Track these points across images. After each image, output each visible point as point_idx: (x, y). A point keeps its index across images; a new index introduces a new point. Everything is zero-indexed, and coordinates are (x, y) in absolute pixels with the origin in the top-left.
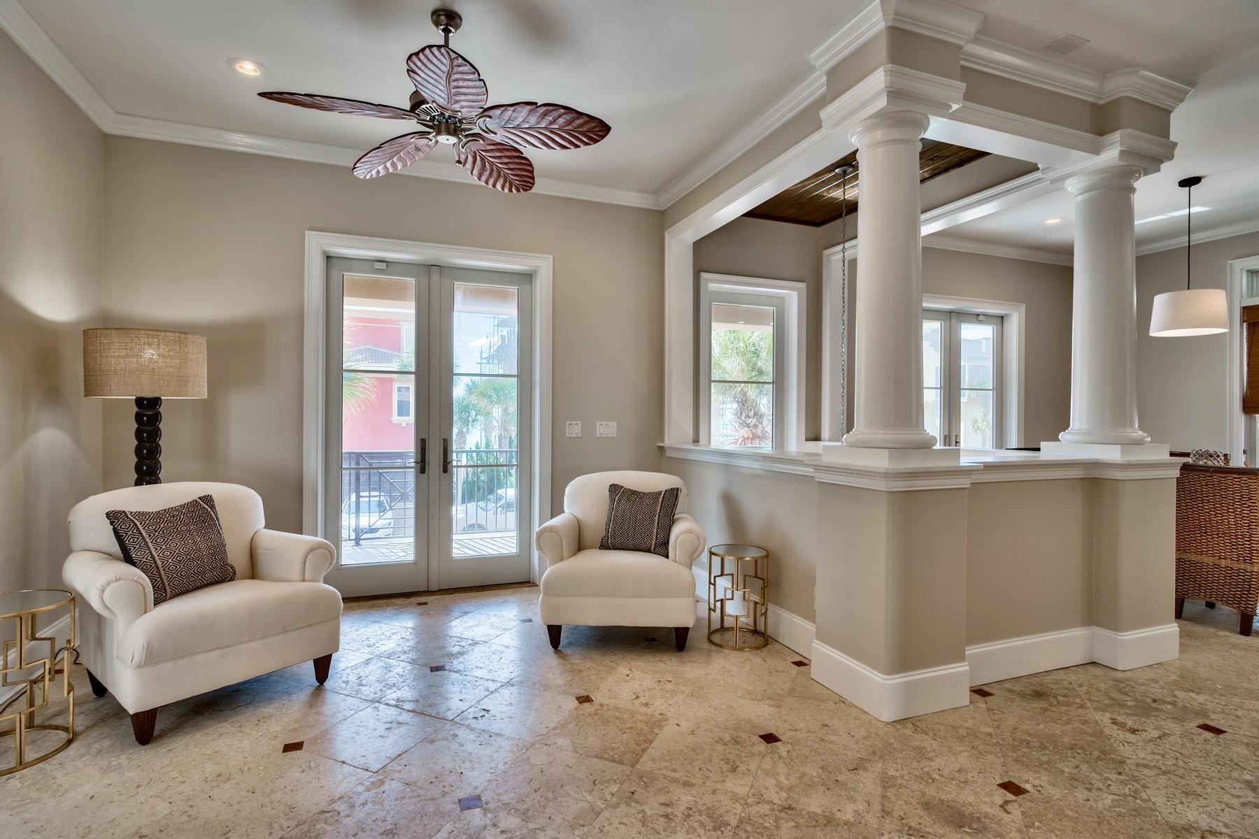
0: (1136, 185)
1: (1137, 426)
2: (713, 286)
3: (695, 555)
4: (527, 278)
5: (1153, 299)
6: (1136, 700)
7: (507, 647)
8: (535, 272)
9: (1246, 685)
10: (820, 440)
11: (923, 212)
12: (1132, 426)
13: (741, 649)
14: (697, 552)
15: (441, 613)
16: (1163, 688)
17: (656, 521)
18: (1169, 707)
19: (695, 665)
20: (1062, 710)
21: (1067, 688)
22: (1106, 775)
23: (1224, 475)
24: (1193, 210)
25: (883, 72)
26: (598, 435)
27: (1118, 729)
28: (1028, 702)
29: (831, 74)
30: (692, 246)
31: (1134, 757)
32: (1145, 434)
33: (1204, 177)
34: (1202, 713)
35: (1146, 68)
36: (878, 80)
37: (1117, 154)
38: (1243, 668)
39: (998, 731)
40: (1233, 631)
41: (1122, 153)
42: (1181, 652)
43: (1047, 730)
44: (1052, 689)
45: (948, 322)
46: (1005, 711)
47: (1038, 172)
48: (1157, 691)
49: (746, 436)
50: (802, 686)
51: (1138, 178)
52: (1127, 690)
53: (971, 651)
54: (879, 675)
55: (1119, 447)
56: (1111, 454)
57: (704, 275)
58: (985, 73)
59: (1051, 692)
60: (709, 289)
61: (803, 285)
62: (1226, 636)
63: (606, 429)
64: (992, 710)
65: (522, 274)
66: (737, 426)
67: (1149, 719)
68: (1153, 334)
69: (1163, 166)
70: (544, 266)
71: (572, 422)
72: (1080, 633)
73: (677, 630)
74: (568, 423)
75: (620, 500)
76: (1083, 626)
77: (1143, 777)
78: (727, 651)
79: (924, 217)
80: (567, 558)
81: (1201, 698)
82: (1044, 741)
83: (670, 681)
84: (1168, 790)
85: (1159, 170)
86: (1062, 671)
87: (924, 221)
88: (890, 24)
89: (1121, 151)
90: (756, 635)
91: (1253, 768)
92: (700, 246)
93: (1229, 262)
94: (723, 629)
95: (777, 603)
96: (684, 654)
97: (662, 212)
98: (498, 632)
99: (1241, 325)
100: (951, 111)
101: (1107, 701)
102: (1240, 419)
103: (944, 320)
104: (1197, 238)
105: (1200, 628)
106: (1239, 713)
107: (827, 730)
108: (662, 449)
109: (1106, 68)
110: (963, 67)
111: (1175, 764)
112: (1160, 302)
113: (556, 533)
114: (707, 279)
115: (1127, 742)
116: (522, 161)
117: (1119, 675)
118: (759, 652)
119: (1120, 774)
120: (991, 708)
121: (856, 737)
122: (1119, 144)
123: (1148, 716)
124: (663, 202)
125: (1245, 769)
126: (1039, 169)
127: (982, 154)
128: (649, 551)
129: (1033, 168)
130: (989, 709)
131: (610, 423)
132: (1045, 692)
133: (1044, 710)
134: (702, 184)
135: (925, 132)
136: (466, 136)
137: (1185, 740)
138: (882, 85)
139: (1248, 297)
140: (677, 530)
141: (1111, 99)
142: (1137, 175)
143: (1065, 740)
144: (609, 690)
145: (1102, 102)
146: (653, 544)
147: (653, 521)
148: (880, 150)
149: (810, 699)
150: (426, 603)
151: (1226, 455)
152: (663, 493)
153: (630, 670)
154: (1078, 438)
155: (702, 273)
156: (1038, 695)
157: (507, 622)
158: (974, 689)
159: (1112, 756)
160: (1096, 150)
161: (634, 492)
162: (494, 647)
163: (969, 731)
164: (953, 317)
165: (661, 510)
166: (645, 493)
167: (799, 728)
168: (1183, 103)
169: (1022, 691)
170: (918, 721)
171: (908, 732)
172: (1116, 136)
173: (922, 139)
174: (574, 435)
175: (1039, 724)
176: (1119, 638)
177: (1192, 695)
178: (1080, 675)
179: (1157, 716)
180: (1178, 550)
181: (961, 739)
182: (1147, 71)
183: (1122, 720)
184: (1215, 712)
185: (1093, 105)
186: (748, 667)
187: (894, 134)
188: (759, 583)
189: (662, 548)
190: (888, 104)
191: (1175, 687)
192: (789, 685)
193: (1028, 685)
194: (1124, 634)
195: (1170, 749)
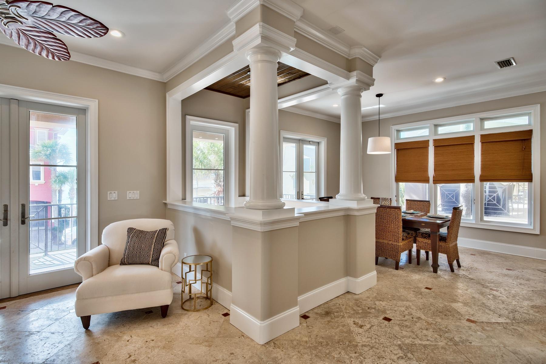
0: (362, 94)
1: (362, 193)
2: (193, 123)
3: (173, 265)
4: (81, 112)
5: (368, 140)
6: (363, 309)
7: (53, 333)
8: (88, 108)
9: (397, 294)
10: (245, 196)
11: (279, 99)
12: (361, 192)
13: (198, 311)
14: (174, 263)
15: (13, 314)
16: (371, 301)
17: (153, 247)
18: (373, 310)
19: (170, 326)
20: (336, 321)
21: (338, 308)
22: (351, 355)
23: (390, 209)
24: (381, 106)
25: (259, 26)
26: (128, 198)
27: (356, 327)
28: (323, 319)
29: (238, 23)
30: (181, 101)
31: (361, 342)
32: (365, 196)
33: (384, 94)
34: (384, 312)
35: (365, 47)
36: (256, 30)
37: (355, 81)
38: (396, 286)
39: (310, 339)
40: (393, 268)
41: (357, 80)
42: (378, 281)
43: (329, 334)
44: (332, 309)
45: (299, 144)
46: (314, 326)
47: (328, 84)
48: (369, 303)
49: (219, 190)
50: (225, 329)
51: (362, 92)
52: (359, 304)
53: (300, 298)
54: (258, 321)
55: (356, 202)
56: (353, 205)
57: (188, 117)
58: (305, 37)
59: (332, 311)
60: (191, 124)
61: (237, 125)
62: (391, 271)
63: (133, 195)
64: (308, 326)
65: (79, 109)
66: (215, 186)
67: (367, 319)
68: (368, 153)
69: (371, 88)
70: (93, 105)
71: (112, 192)
72: (343, 280)
73: (162, 307)
74: (109, 192)
75: (132, 237)
76: (344, 277)
77: (364, 352)
78: (190, 313)
79: (279, 101)
80: (96, 275)
81: (384, 304)
82: (328, 340)
83: (153, 340)
84: (373, 357)
85: (369, 89)
86: (337, 298)
87: (279, 103)
88: (262, 3)
89: (356, 79)
90: (207, 300)
91: (401, 337)
92: (185, 102)
93: (391, 126)
94: (191, 298)
95: (217, 283)
96: (166, 319)
97: (165, 83)
98: (51, 322)
99: (395, 150)
100: (290, 51)
101: (352, 312)
102: (394, 183)
103: (297, 143)
104: (382, 116)
105: (383, 268)
106: (396, 309)
107: (233, 357)
108: (165, 204)
109: (351, 44)
110: (295, 32)
111: (375, 342)
112: (370, 140)
113: (88, 261)
114: (189, 119)
115: (359, 333)
116: (58, 41)
117: (356, 297)
118: (206, 311)
119: (356, 353)
120: (308, 325)
121: (246, 358)
122: (356, 77)
123: (366, 317)
124: (165, 78)
125: (398, 338)
126: (328, 83)
127: (307, 74)
128: (148, 264)
129: (326, 83)
130: (307, 326)
131: (135, 192)
132: (330, 312)
133: (329, 322)
134: (183, 71)
135: (280, 59)
136: (6, 18)
137: (379, 327)
138: (258, 32)
139: (397, 140)
140: (164, 251)
141: (353, 57)
142: (362, 90)
143: (336, 338)
144: (113, 355)
145: (350, 58)
146: (151, 260)
147: (151, 247)
148: (259, 65)
149: (227, 337)
150: (5, 307)
151: (390, 199)
152: (158, 231)
153: (131, 336)
154: (342, 198)
155: (187, 116)
156: (327, 313)
157: (60, 314)
158: (302, 315)
159: (354, 343)
160: (348, 78)
161: (141, 232)
162: (44, 335)
163: (298, 342)
164: (301, 142)
165: (156, 241)
166: (148, 232)
167: (218, 359)
168: (377, 63)
169: (321, 313)
170: (277, 340)
171: (271, 349)
172: (355, 73)
173: (279, 63)
174: (113, 199)
175: (326, 331)
176: (357, 281)
177: (381, 302)
178: (343, 299)
179: (369, 316)
180: (376, 238)
181: (294, 348)
182: (365, 48)
183: (358, 321)
184: (388, 310)
185: (347, 59)
186: (199, 322)
187: (265, 57)
188: (209, 274)
189: (155, 262)
190: (261, 42)
191: (375, 300)
192: (218, 330)
193: (323, 309)
194: (358, 279)
195: (374, 334)
